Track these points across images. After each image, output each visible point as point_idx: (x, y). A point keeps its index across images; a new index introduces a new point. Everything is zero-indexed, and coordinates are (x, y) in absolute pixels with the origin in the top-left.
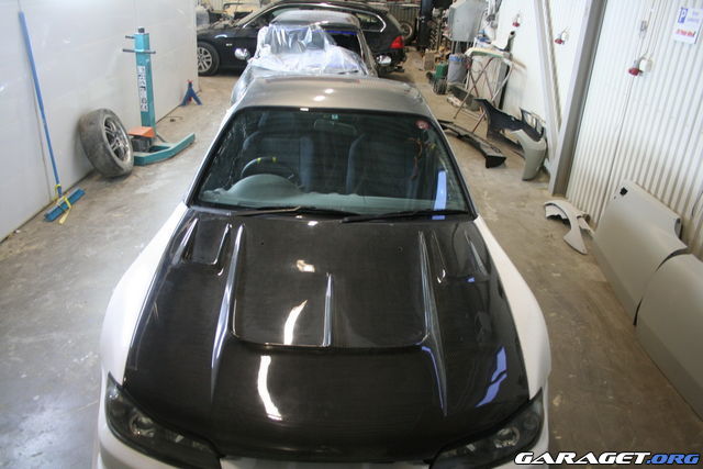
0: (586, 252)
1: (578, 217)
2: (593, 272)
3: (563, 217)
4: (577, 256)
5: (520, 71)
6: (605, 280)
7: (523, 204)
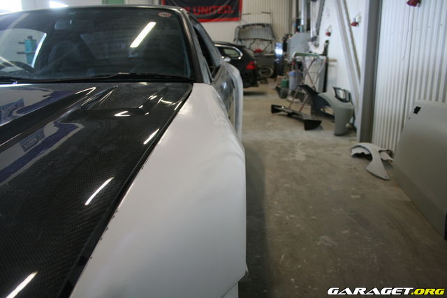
0: (388, 178)
1: (380, 151)
2: (394, 193)
3: (366, 153)
4: (379, 182)
5: (333, 66)
6: (408, 199)
7: (331, 149)
